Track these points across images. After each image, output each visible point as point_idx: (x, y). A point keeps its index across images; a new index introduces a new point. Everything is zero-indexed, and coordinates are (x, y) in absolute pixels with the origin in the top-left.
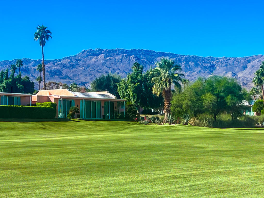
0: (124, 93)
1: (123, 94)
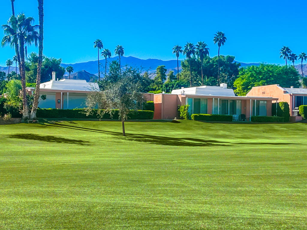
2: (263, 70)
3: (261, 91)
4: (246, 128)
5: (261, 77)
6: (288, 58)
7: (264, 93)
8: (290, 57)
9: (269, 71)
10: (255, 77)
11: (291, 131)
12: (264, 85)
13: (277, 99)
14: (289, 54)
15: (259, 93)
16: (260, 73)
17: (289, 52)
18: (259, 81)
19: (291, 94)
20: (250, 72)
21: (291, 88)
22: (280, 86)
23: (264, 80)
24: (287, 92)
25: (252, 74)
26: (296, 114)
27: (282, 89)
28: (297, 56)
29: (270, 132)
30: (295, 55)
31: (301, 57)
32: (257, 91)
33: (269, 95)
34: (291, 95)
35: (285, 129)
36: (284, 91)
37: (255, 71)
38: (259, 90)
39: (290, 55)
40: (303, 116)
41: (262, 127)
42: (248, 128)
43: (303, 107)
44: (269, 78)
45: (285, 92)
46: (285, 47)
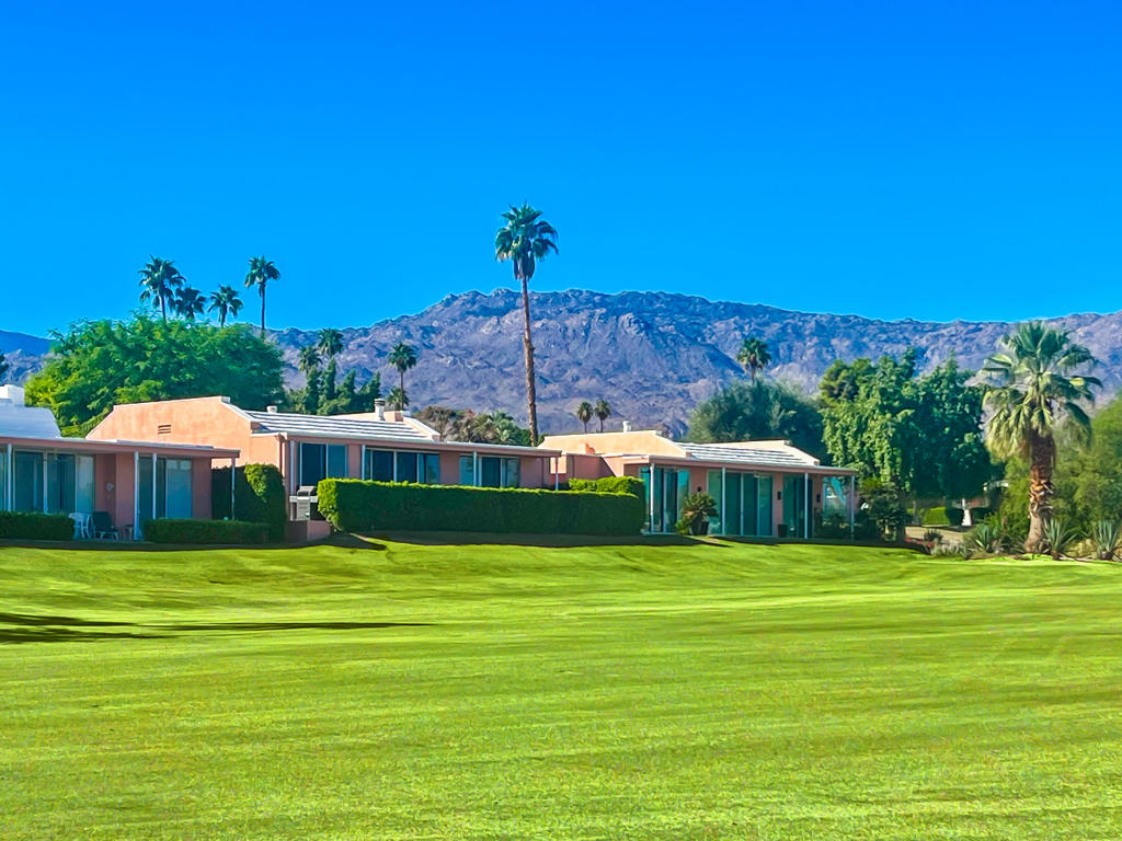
0: (849, 445)
1: (845, 449)
2: (151, 339)
3: (154, 423)
4: (139, 567)
5: (142, 365)
6: (172, 304)
7: (164, 429)
8: (178, 301)
9: (172, 342)
10: (120, 367)
11: (313, 577)
12: (156, 398)
13: (235, 455)
14: (173, 289)
15: (144, 429)
16: (137, 352)
17: (173, 281)
18: (138, 383)
19: (285, 435)
20: (99, 344)
21: (270, 412)
22: (233, 402)
23: (156, 378)
24: (265, 427)
25: (107, 353)
26: (303, 514)
27: (245, 418)
28: (202, 299)
29: (237, 583)
30: (197, 292)
31: (218, 303)
32: (134, 421)
33: (190, 436)
34: (281, 439)
35: (285, 569)
36: (252, 423)
37: (117, 343)
38: (142, 418)
39: (179, 292)
40: (333, 518)
41: (198, 562)
42: (149, 568)
43: (333, 487)
44: (177, 374)
45: (257, 428)
46: (158, 263)
